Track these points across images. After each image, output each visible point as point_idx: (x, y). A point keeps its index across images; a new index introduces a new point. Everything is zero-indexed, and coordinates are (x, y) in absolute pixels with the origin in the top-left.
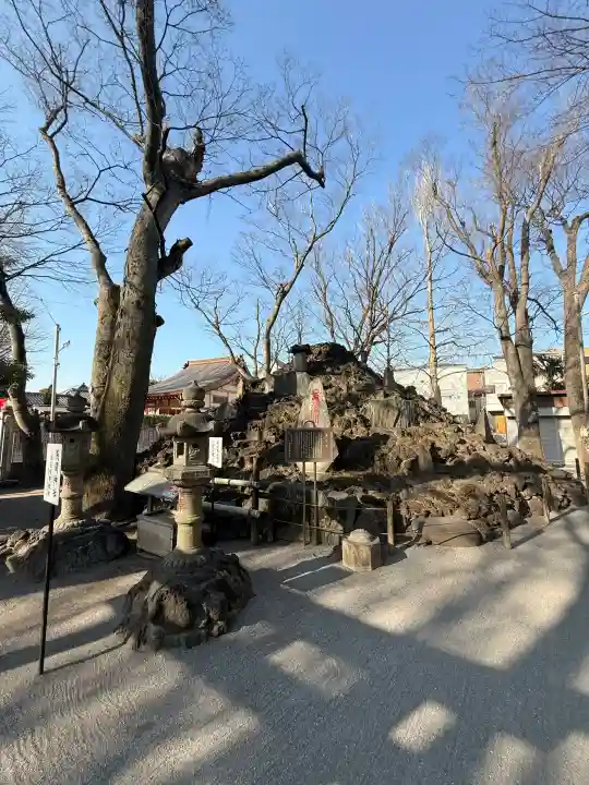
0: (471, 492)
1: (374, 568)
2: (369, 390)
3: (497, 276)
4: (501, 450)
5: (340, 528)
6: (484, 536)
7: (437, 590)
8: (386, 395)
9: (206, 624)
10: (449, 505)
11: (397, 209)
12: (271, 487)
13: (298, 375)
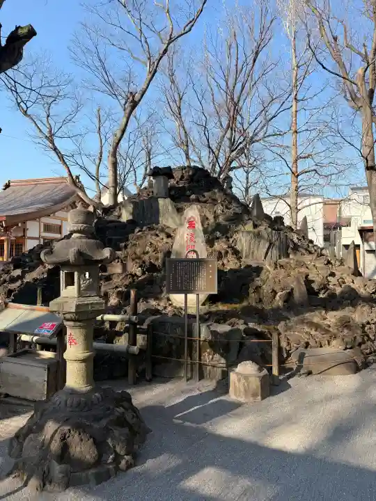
0: (346, 324)
1: (263, 398)
2: (237, 219)
3: (367, 101)
4: (369, 283)
5: (223, 361)
6: (360, 364)
7: (325, 414)
8: (255, 226)
9: (114, 460)
10: (327, 336)
11: (264, 12)
12: (147, 322)
13: (161, 201)
